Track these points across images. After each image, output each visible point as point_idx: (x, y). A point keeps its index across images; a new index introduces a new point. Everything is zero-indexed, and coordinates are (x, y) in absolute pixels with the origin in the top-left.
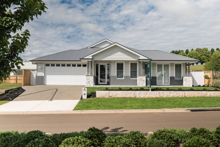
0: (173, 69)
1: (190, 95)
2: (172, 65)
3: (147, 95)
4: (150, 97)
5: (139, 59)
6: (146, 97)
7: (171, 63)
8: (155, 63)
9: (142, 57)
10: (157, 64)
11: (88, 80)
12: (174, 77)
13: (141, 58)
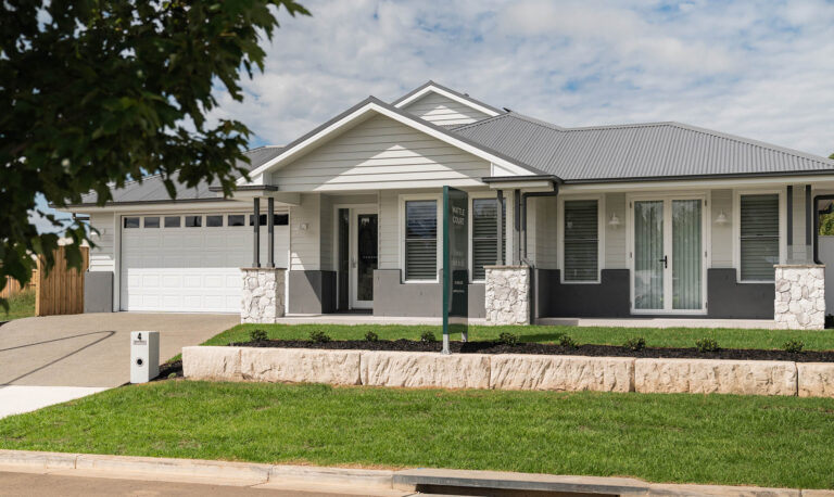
0: (728, 225)
1: (665, 380)
2: (720, 200)
3: (417, 377)
4: (437, 384)
5: (488, 180)
6: (414, 382)
7: (714, 192)
8: (623, 195)
9: (501, 168)
10: (631, 199)
11: (252, 290)
12: (735, 270)
13: (497, 173)
